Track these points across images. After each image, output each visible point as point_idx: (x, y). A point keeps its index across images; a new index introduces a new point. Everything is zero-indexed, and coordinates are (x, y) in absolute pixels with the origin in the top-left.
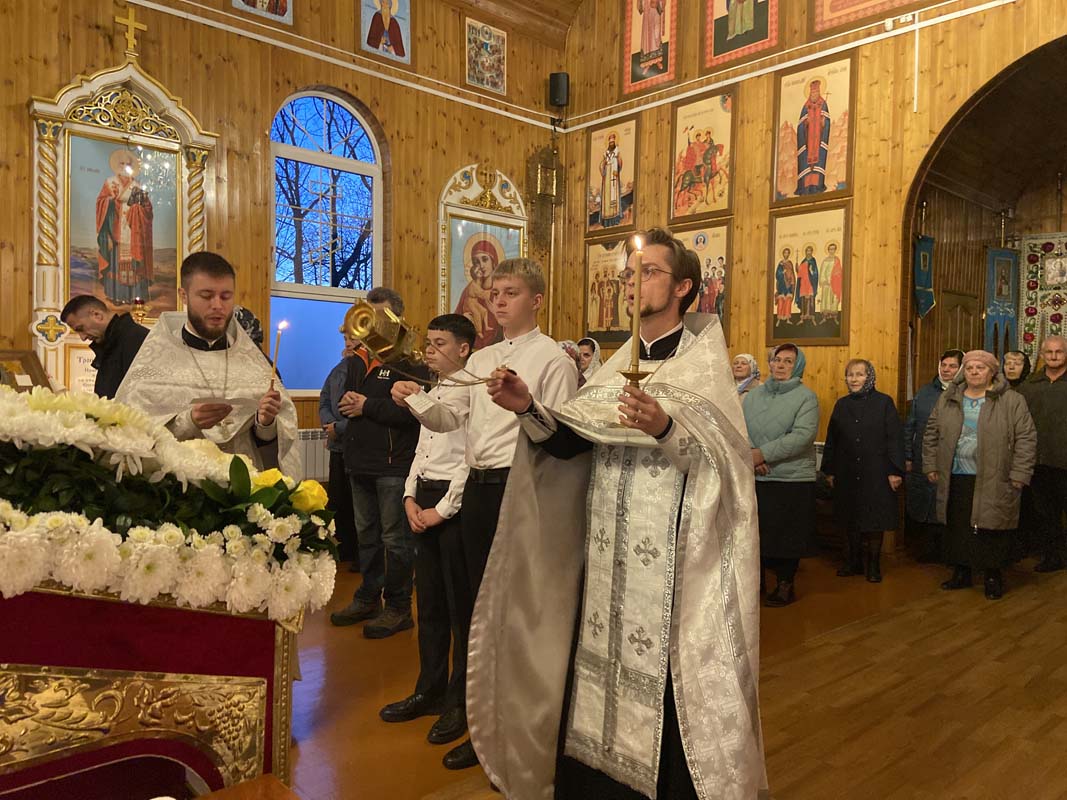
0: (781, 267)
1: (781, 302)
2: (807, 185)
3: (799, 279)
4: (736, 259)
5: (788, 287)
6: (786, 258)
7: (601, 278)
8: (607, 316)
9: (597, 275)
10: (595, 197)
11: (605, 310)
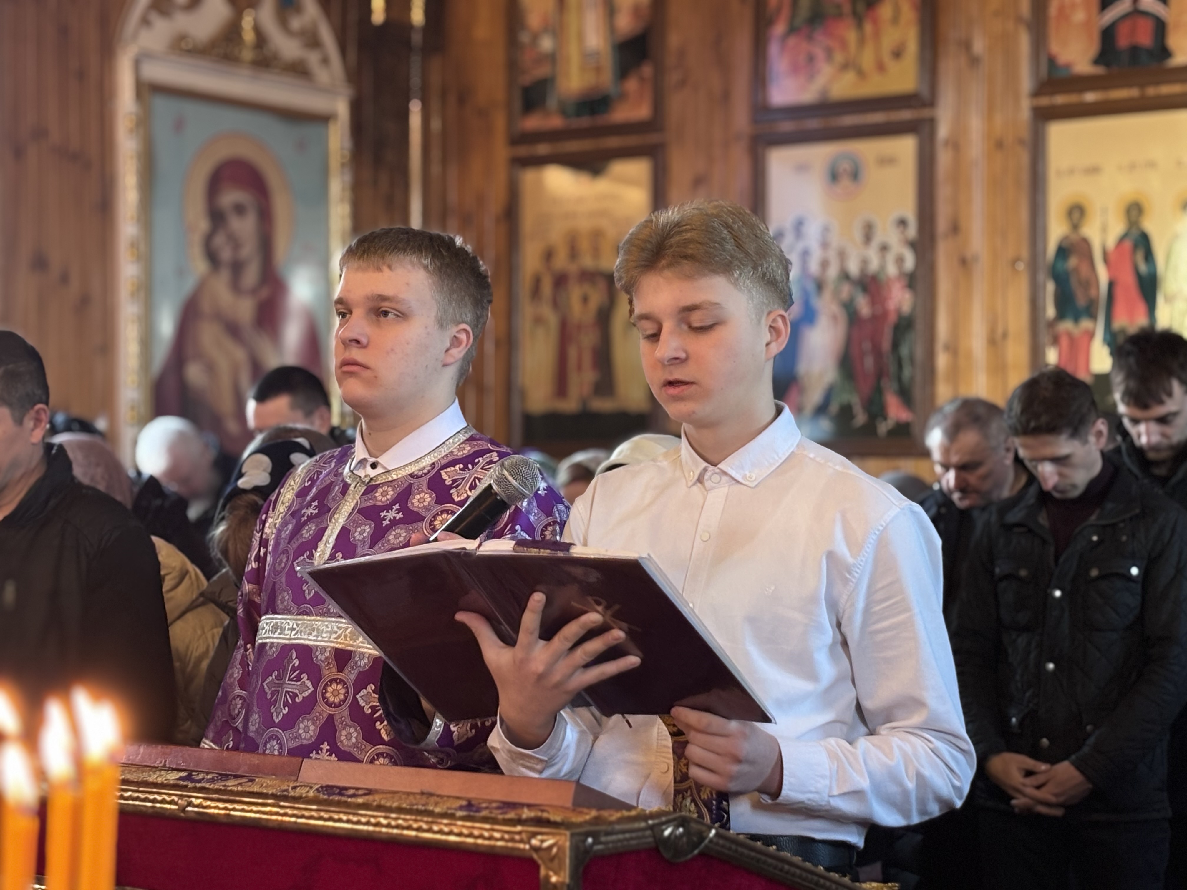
0: (1063, 252)
1: (1064, 342)
2: (1123, 42)
3: (1111, 285)
4: (942, 224)
5: (1081, 301)
6: (1075, 227)
7: (561, 262)
8: (579, 367)
9: (549, 255)
10: (535, 37)
11: (572, 353)
